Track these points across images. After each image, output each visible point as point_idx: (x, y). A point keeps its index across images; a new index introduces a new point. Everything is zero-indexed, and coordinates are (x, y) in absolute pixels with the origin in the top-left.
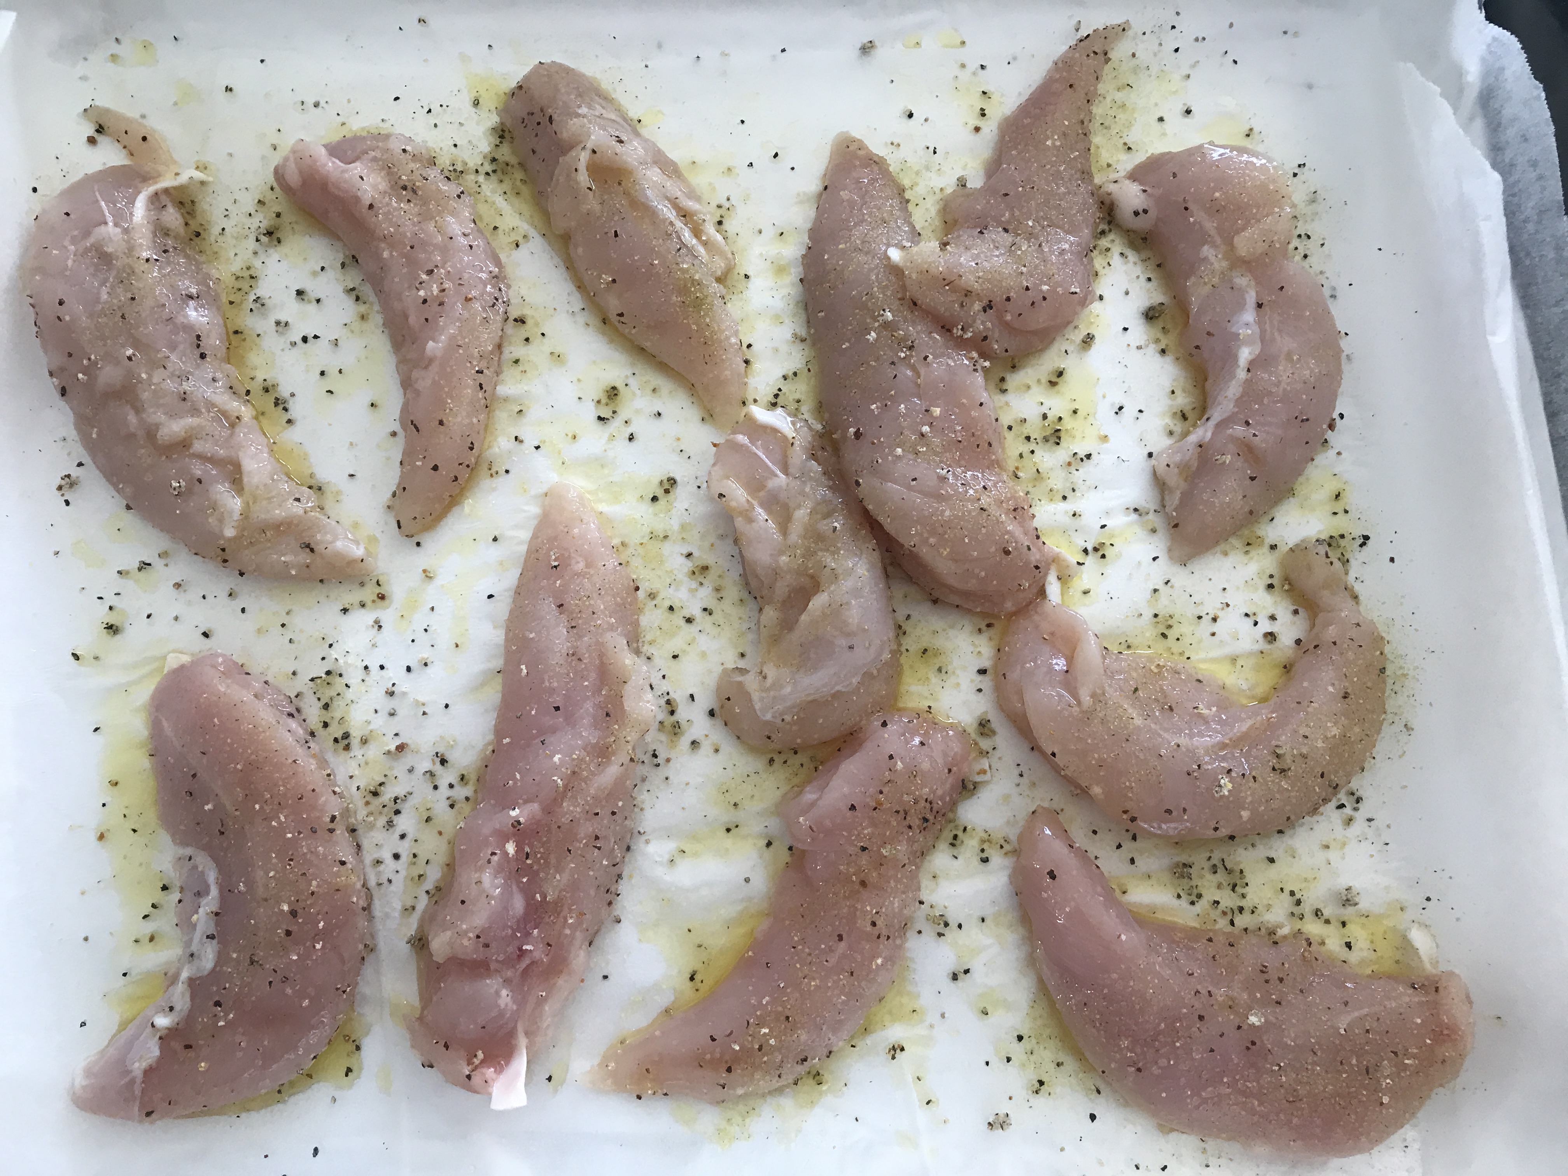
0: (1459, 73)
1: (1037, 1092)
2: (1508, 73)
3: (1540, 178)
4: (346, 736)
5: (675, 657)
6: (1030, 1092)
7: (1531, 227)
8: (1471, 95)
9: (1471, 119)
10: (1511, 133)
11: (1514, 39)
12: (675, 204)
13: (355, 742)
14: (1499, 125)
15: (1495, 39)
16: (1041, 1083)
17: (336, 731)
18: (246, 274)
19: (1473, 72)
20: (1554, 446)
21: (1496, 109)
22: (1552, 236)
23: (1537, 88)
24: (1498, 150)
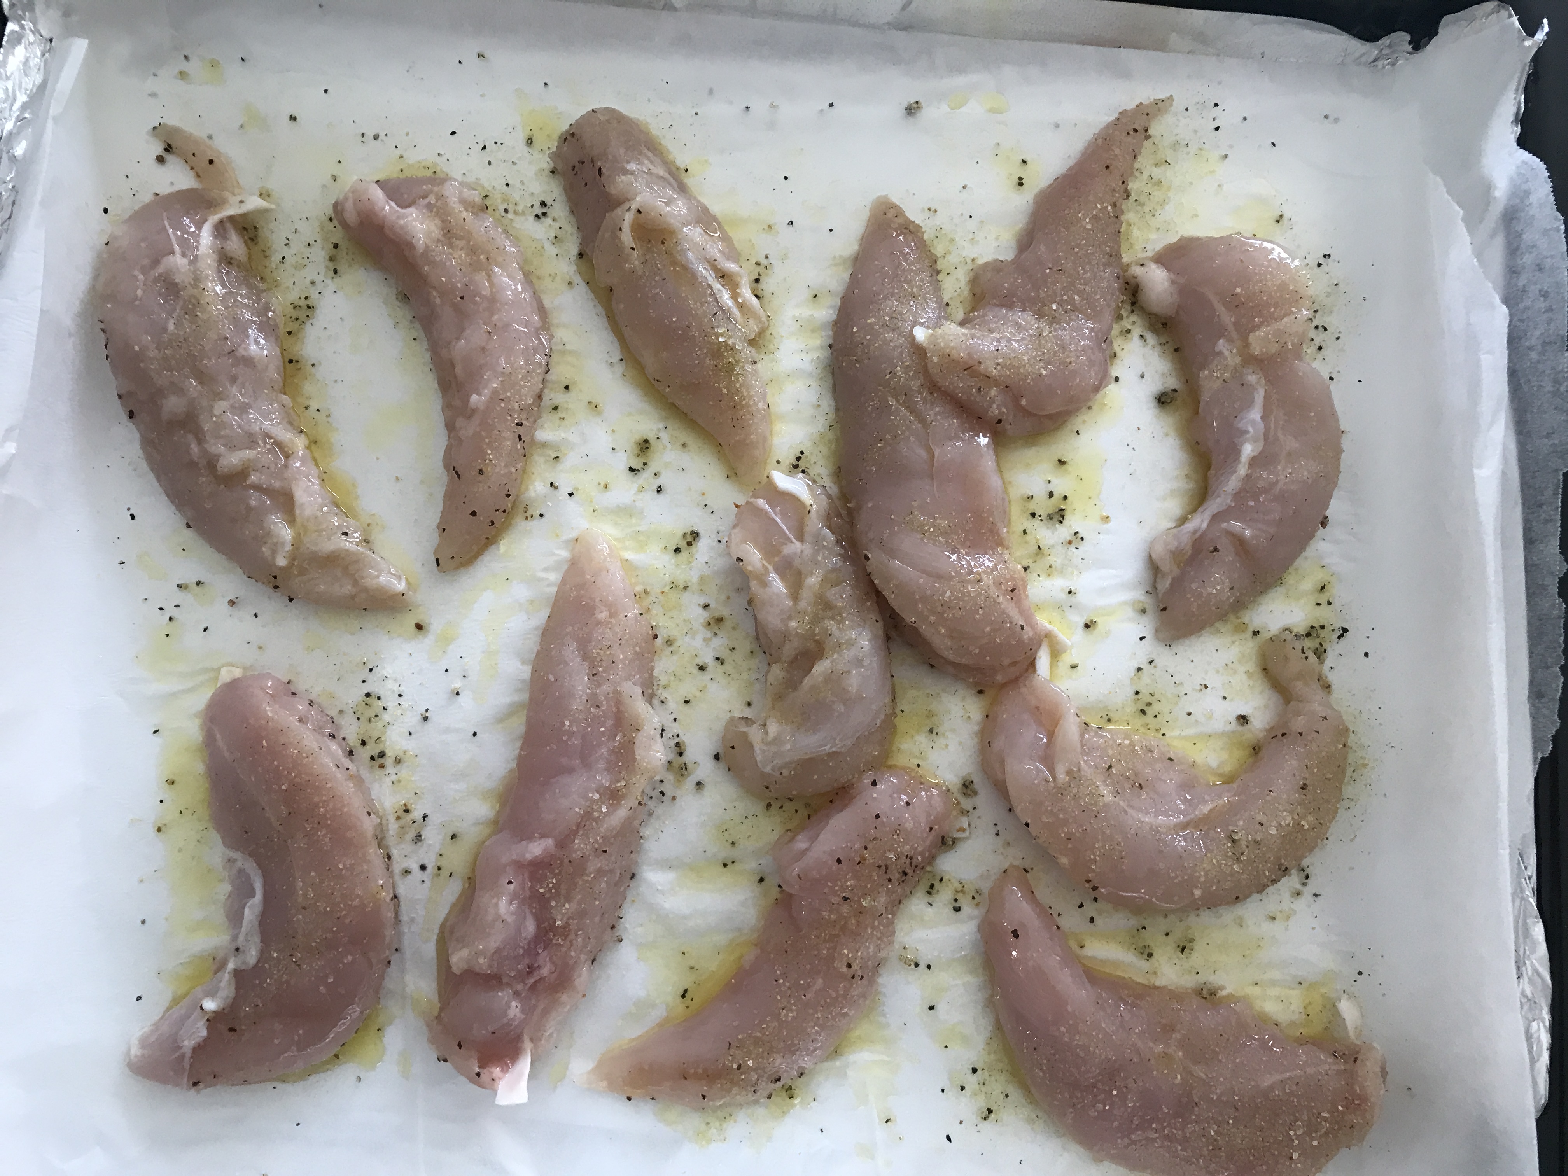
0: (1488, 187)
1: (985, 1119)
2: (1533, 199)
3: (1550, 309)
4: (382, 755)
5: (686, 702)
6: (979, 1118)
7: (1534, 355)
8: (1496, 210)
9: (1493, 236)
10: (1528, 259)
11: (1542, 166)
12: (713, 265)
13: (389, 761)
14: (1517, 248)
15: (1524, 162)
16: (990, 1111)
17: (372, 749)
18: (303, 303)
19: (1501, 189)
20: (1527, 572)
21: (1517, 232)
22: (1553, 368)
23: (1556, 219)
24: (1514, 272)
